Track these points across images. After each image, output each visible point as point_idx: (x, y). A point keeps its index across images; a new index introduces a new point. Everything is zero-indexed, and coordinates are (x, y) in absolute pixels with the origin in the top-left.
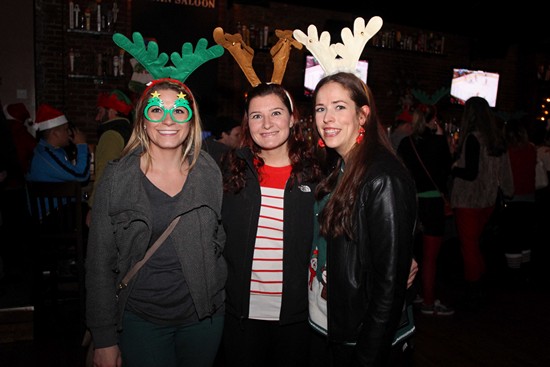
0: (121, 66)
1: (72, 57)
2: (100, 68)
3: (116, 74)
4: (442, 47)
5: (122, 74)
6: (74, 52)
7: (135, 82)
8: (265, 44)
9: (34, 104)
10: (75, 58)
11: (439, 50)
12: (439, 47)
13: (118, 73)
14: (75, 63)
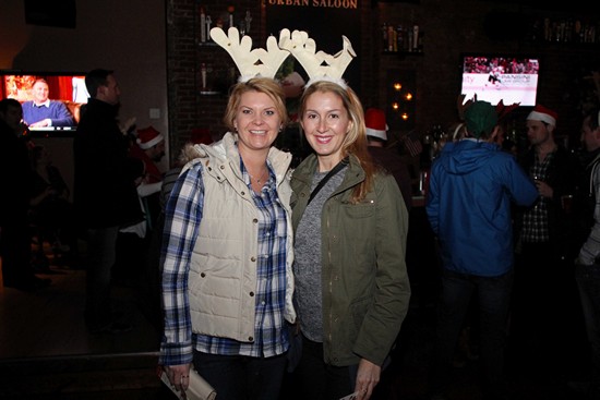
1: (204, 73)
6: (206, 67)
8: (415, 46)
9: (166, 124)
10: (207, 73)
14: (207, 78)
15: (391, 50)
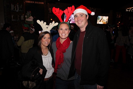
5: (23, 19)
6: (13, 15)
14: (13, 17)
15: (50, 12)
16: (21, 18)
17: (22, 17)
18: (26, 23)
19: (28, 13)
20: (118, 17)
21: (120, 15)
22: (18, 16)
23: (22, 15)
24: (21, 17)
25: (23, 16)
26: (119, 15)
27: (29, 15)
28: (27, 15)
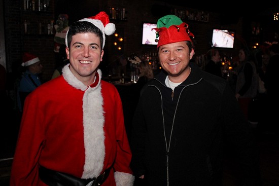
0: (52, 30)
1: (26, 25)
2: (40, 30)
3: (49, 33)
4: (208, 19)
5: (52, 33)
6: (27, 22)
7: (57, 37)
8: (124, 17)
11: (206, 20)
12: (206, 18)
13: (50, 33)
14: (27, 28)
15: (113, 18)
16: (48, 30)
17: (49, 28)
18: (57, 42)
19: (61, 19)
20: (255, 32)
21: (258, 28)
22: (40, 25)
23: (50, 23)
24: (47, 26)
25: (51, 25)
26: (256, 29)
27: (62, 23)
28: (59, 25)
